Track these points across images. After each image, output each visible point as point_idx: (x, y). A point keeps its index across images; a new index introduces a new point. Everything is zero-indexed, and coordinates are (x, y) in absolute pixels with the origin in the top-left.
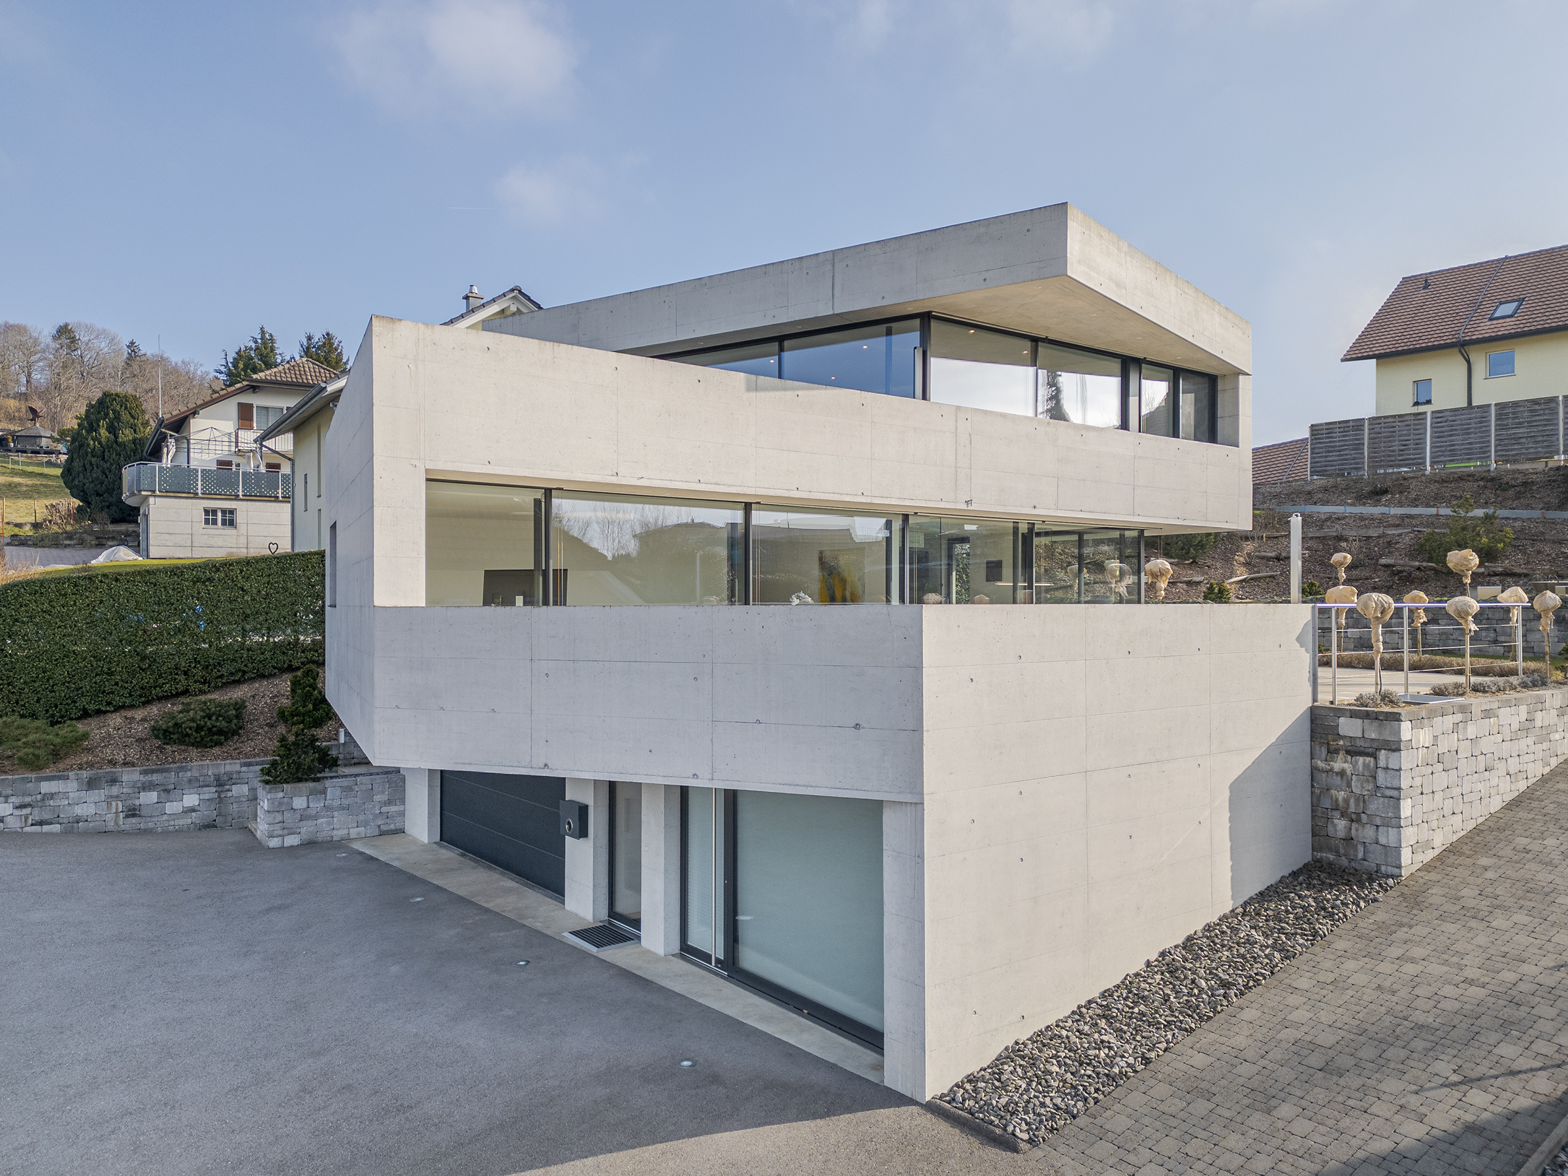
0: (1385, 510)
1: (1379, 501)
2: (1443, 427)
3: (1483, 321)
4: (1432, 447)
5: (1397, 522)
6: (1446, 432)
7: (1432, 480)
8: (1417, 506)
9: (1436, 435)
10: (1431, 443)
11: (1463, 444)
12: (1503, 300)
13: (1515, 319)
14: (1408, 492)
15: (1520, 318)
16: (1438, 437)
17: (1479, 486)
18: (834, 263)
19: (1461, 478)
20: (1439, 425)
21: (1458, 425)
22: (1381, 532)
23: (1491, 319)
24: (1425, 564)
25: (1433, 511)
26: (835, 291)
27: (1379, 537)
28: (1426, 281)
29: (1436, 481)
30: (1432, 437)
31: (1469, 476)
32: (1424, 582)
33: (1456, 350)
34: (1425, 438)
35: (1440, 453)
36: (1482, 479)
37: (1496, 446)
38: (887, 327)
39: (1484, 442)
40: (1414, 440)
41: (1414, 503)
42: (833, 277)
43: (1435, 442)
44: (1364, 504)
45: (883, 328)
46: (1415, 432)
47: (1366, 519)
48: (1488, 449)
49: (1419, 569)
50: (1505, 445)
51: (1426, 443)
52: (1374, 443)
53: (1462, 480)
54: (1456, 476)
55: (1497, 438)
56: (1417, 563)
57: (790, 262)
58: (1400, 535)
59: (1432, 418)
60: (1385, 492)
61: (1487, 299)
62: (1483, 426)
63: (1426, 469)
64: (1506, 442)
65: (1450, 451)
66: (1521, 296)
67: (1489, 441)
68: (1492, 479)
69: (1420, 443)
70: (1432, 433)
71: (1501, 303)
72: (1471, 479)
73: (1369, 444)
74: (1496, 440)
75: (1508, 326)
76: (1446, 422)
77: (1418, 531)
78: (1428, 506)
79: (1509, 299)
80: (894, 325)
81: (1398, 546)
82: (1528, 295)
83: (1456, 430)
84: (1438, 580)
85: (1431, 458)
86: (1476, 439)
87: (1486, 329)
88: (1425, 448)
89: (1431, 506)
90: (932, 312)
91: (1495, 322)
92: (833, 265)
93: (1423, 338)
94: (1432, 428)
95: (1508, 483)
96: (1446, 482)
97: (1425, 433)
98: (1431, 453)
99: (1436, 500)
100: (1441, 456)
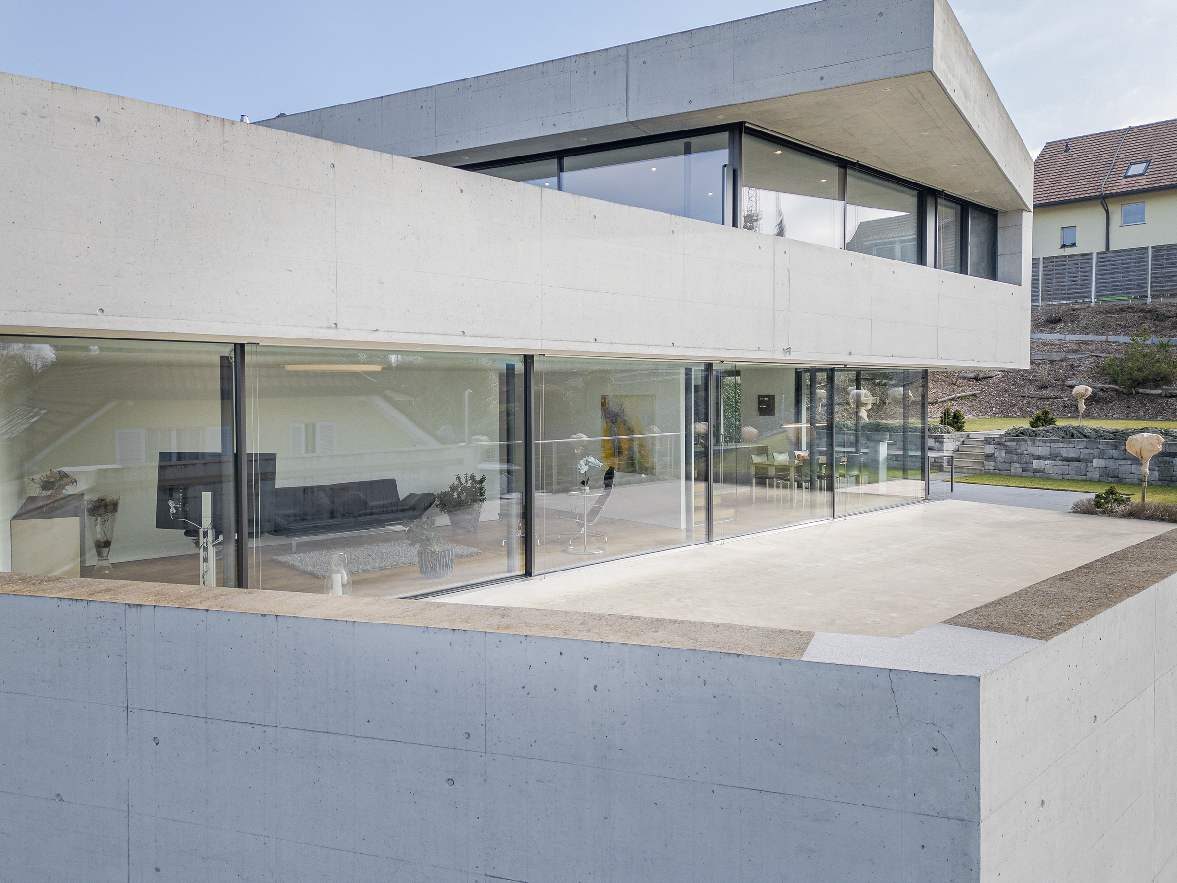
0: (1062, 336)
1: (1054, 328)
2: (1106, 266)
3: (1119, 178)
4: (1096, 283)
5: (1076, 348)
6: (1109, 270)
7: (1097, 312)
8: (1087, 334)
9: (1101, 273)
10: (1096, 279)
11: (1123, 281)
12: (1133, 161)
13: (1146, 177)
14: (1079, 321)
15: (1150, 176)
16: (1102, 275)
17: (1139, 317)
18: (628, 59)
19: (1122, 310)
20: (1103, 264)
21: (1120, 264)
22: (1063, 356)
23: (1125, 177)
24: (1107, 386)
25: (1103, 338)
26: (629, 94)
27: (1061, 361)
28: (1067, 145)
29: (1101, 312)
30: (1096, 275)
31: (1128, 308)
32: (1109, 401)
33: (1099, 201)
34: (1091, 275)
35: (1103, 288)
36: (1141, 311)
37: (1152, 283)
38: (685, 143)
39: (1141, 279)
40: (1081, 276)
41: (1085, 330)
42: (627, 77)
43: (1099, 279)
44: (1042, 331)
45: (680, 143)
46: (1083, 270)
47: (1047, 345)
48: (1145, 285)
49: (1102, 390)
50: (1160, 282)
51: (1091, 279)
52: (1046, 279)
53: (1123, 311)
54: (1118, 307)
55: (1153, 276)
56: (1100, 385)
57: (573, 59)
58: (1080, 359)
59: (1097, 258)
60: (1059, 321)
61: (1119, 161)
62: (1141, 266)
63: (1091, 302)
64: (1160, 279)
65: (1113, 286)
66: (1148, 159)
67: (1146, 279)
68: (1150, 311)
69: (1086, 280)
70: (1096, 271)
71: (1132, 164)
72: (1131, 310)
73: (1043, 279)
74: (1152, 278)
75: (1141, 183)
76: (1109, 261)
77: (1096, 356)
78: (1097, 333)
79: (1138, 160)
80: (695, 141)
81: (1080, 369)
82: (1153, 158)
83: (1117, 268)
84: (1121, 401)
85: (1096, 292)
86: (1134, 276)
87: (1122, 185)
88: (1091, 284)
89: (1100, 334)
90: (745, 122)
91: (1129, 179)
92: (627, 62)
93: (1071, 191)
94: (1097, 266)
95: (1164, 315)
96: (1110, 313)
97: (1091, 271)
98: (1096, 288)
99: (1103, 328)
100: (1104, 290)
